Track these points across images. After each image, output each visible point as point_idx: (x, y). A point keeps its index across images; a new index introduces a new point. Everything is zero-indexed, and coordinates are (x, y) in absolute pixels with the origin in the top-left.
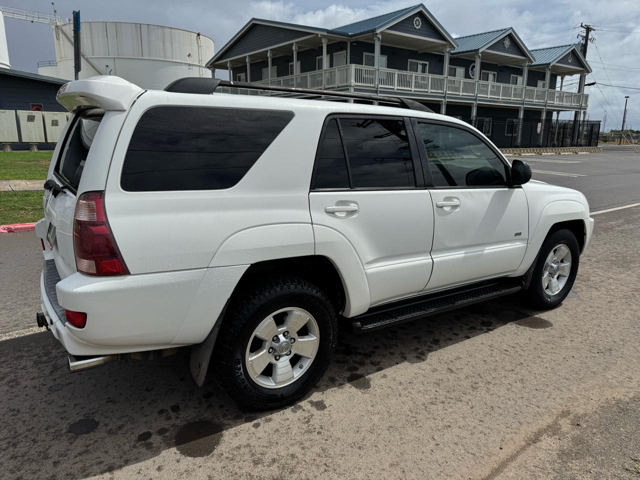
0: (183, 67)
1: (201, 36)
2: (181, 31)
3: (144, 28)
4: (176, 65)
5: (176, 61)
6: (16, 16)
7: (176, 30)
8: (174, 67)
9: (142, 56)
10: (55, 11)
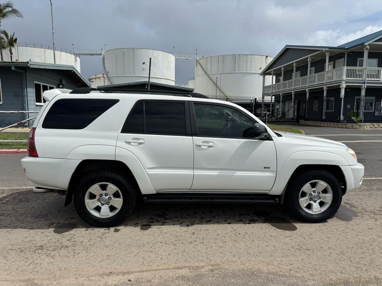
0: (256, 75)
1: (268, 57)
2: (257, 56)
3: (237, 57)
4: (252, 75)
5: (253, 72)
6: (181, 58)
7: (254, 56)
8: (251, 75)
9: (235, 71)
10: (197, 53)
